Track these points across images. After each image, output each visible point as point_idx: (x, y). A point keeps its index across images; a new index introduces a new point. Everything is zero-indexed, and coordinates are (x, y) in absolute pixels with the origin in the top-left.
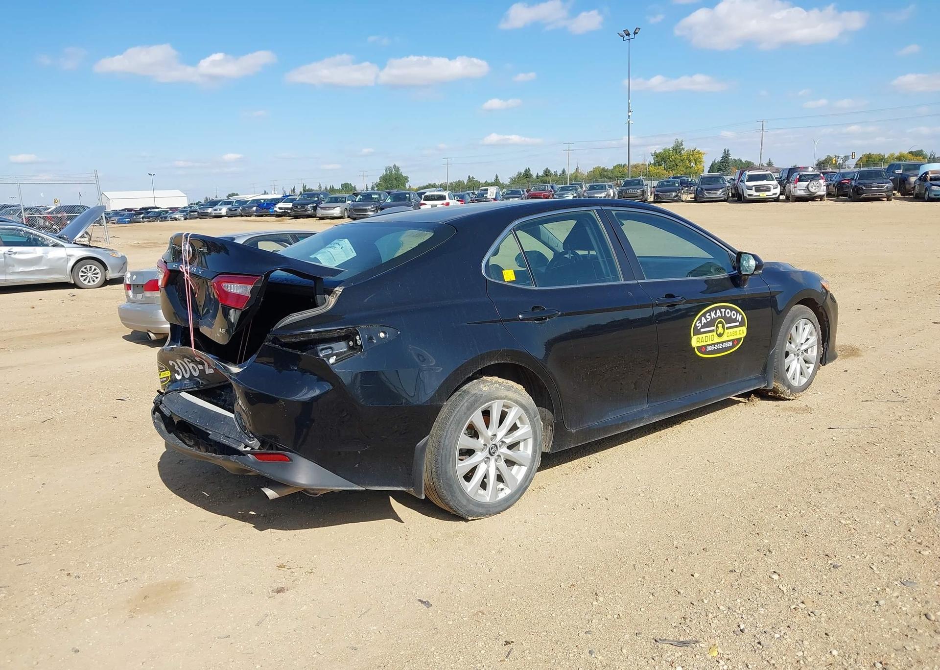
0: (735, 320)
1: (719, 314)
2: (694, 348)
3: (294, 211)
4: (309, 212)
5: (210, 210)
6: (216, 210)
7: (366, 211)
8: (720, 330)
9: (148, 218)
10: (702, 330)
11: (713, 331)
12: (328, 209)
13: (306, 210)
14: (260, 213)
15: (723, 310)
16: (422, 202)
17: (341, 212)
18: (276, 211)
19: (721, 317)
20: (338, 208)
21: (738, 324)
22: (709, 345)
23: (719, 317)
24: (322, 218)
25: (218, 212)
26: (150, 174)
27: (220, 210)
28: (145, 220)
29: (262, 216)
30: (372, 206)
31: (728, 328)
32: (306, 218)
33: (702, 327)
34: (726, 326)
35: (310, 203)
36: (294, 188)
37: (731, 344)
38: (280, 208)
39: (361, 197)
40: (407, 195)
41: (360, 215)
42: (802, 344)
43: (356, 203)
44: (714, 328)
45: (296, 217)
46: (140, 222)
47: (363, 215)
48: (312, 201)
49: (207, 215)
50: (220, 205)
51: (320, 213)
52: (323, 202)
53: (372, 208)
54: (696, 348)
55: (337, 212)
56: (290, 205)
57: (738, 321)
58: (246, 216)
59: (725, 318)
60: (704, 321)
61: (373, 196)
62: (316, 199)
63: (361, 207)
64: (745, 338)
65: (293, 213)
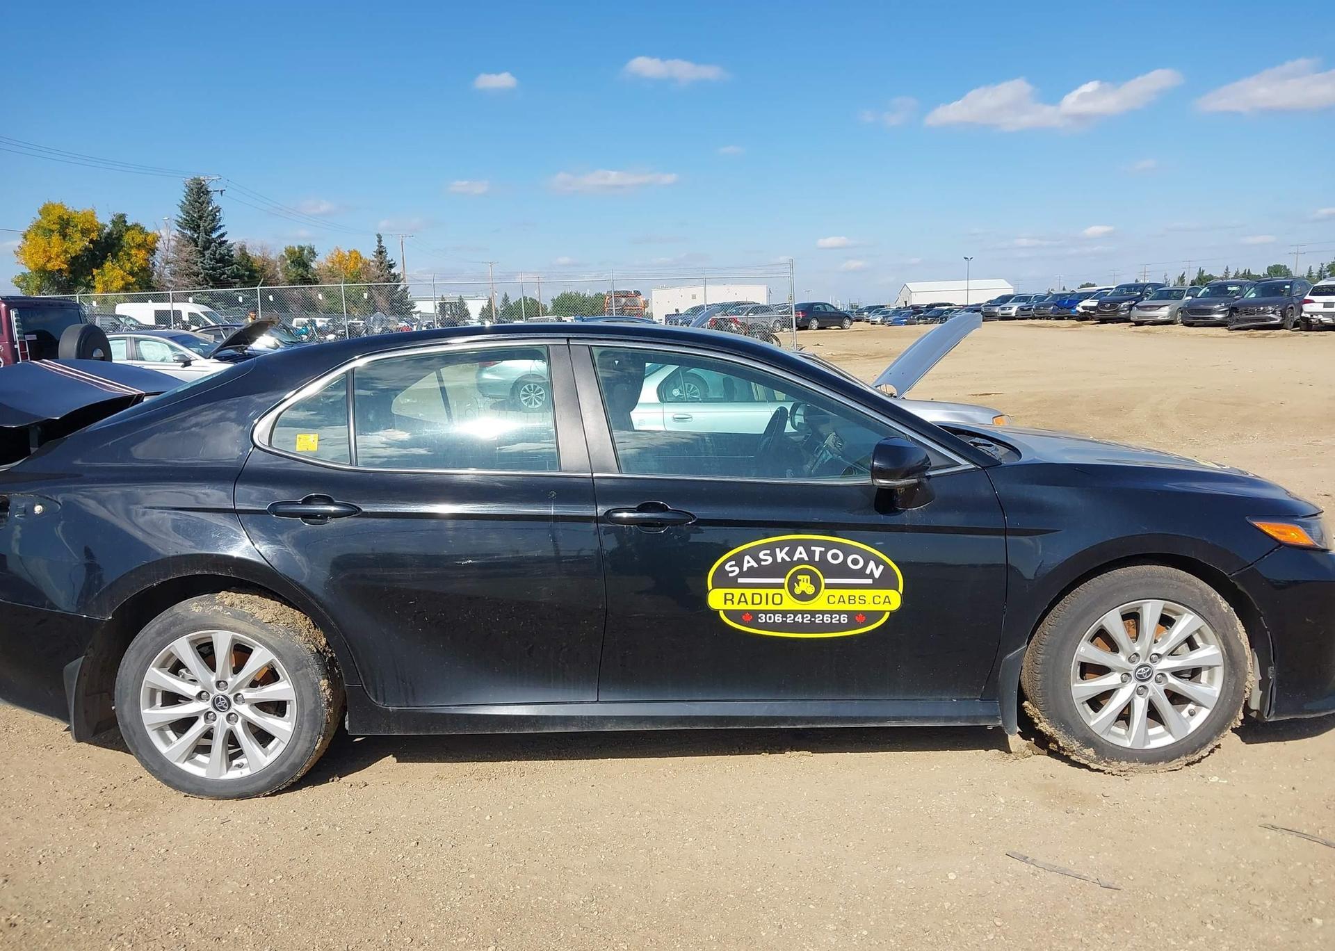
0: (861, 574)
1: (801, 553)
2: (717, 612)
3: (1099, 312)
4: (1123, 314)
5: (997, 309)
6: (1003, 309)
7: (1210, 311)
8: (805, 585)
9: (925, 318)
10: (740, 580)
11: (781, 586)
12: (1148, 309)
13: (1118, 311)
14: (1059, 314)
15: (818, 550)
16: (1308, 297)
17: (1171, 314)
18: (1078, 312)
19: (811, 562)
20: (1167, 307)
21: (870, 581)
22: (766, 612)
23: (801, 561)
24: (1139, 324)
25: (1007, 311)
26: (966, 258)
27: (1010, 308)
28: (921, 321)
29: (1062, 318)
30: (1223, 305)
31: (828, 586)
32: (1118, 323)
33: (742, 574)
34: (824, 581)
35: (1126, 301)
36: (1183, 275)
37: (844, 619)
38: (1084, 308)
39: (1208, 290)
40: (1287, 287)
41: (1198, 318)
42: (1159, 656)
43: (1195, 300)
44: (784, 581)
45: (1103, 321)
46: (915, 324)
47: (1204, 318)
48: (1131, 296)
49: (994, 316)
50: (1012, 302)
51: (1136, 314)
52: (1146, 298)
53: (1223, 307)
54: (722, 614)
55: (1163, 313)
56: (1094, 303)
57: (871, 575)
58: (1040, 318)
59: (824, 566)
60: (749, 562)
61: (1229, 289)
62: (1139, 293)
63: (1202, 307)
64: (892, 613)
65: (1098, 315)
